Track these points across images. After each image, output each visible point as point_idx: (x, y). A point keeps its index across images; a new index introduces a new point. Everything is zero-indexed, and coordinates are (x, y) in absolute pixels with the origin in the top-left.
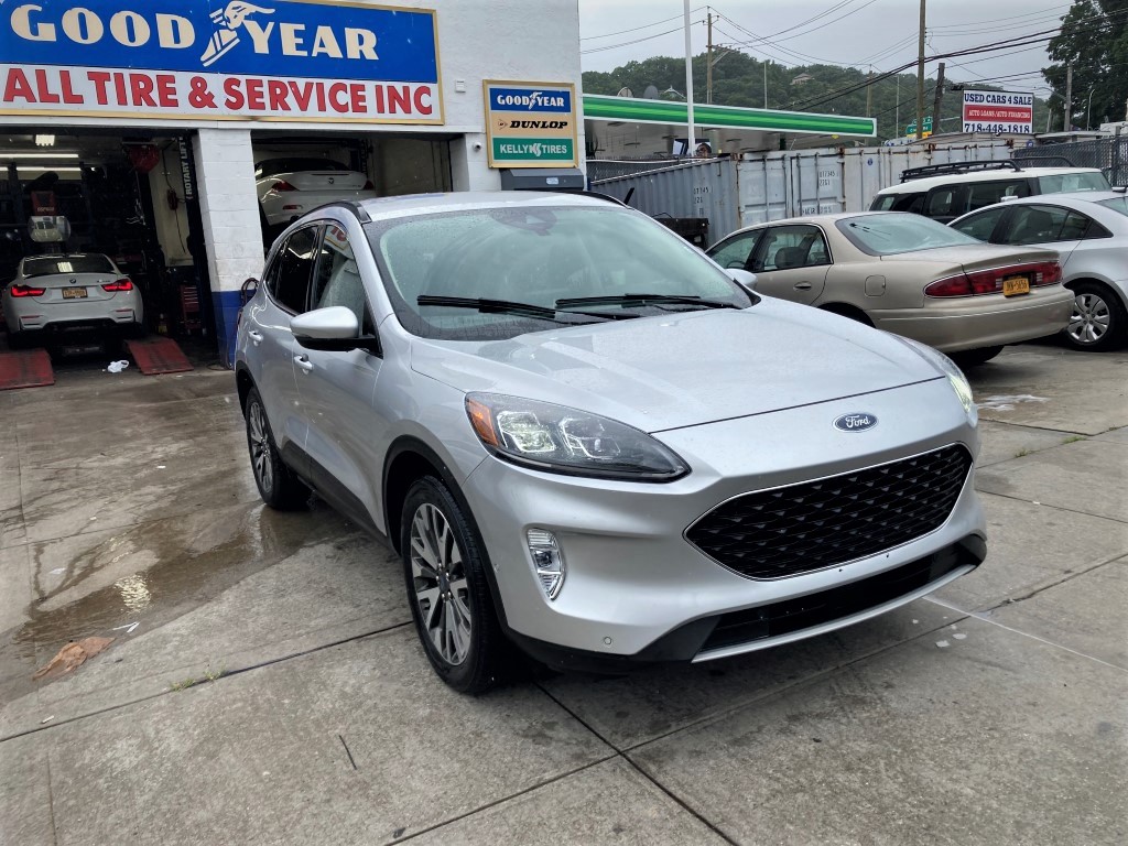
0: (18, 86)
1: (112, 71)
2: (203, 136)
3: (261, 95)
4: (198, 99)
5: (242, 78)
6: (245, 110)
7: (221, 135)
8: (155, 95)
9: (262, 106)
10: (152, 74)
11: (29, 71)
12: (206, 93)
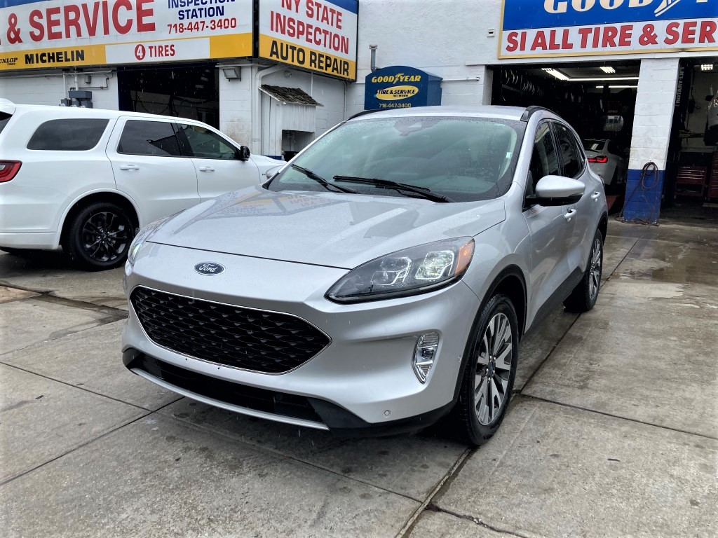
0: (540, 41)
1: (593, 27)
2: (643, 65)
3: (693, 32)
4: (646, 39)
5: (681, 22)
6: (679, 44)
7: (656, 63)
8: (617, 40)
9: (692, 41)
10: (618, 26)
11: (547, 32)
12: (652, 34)
